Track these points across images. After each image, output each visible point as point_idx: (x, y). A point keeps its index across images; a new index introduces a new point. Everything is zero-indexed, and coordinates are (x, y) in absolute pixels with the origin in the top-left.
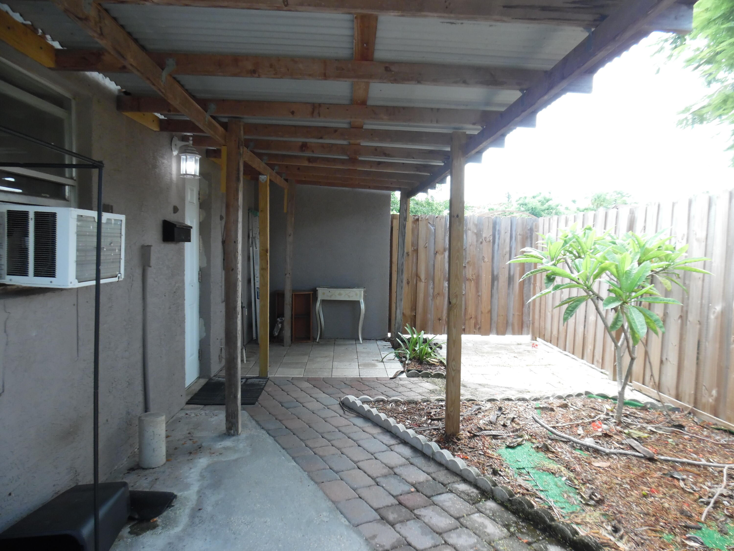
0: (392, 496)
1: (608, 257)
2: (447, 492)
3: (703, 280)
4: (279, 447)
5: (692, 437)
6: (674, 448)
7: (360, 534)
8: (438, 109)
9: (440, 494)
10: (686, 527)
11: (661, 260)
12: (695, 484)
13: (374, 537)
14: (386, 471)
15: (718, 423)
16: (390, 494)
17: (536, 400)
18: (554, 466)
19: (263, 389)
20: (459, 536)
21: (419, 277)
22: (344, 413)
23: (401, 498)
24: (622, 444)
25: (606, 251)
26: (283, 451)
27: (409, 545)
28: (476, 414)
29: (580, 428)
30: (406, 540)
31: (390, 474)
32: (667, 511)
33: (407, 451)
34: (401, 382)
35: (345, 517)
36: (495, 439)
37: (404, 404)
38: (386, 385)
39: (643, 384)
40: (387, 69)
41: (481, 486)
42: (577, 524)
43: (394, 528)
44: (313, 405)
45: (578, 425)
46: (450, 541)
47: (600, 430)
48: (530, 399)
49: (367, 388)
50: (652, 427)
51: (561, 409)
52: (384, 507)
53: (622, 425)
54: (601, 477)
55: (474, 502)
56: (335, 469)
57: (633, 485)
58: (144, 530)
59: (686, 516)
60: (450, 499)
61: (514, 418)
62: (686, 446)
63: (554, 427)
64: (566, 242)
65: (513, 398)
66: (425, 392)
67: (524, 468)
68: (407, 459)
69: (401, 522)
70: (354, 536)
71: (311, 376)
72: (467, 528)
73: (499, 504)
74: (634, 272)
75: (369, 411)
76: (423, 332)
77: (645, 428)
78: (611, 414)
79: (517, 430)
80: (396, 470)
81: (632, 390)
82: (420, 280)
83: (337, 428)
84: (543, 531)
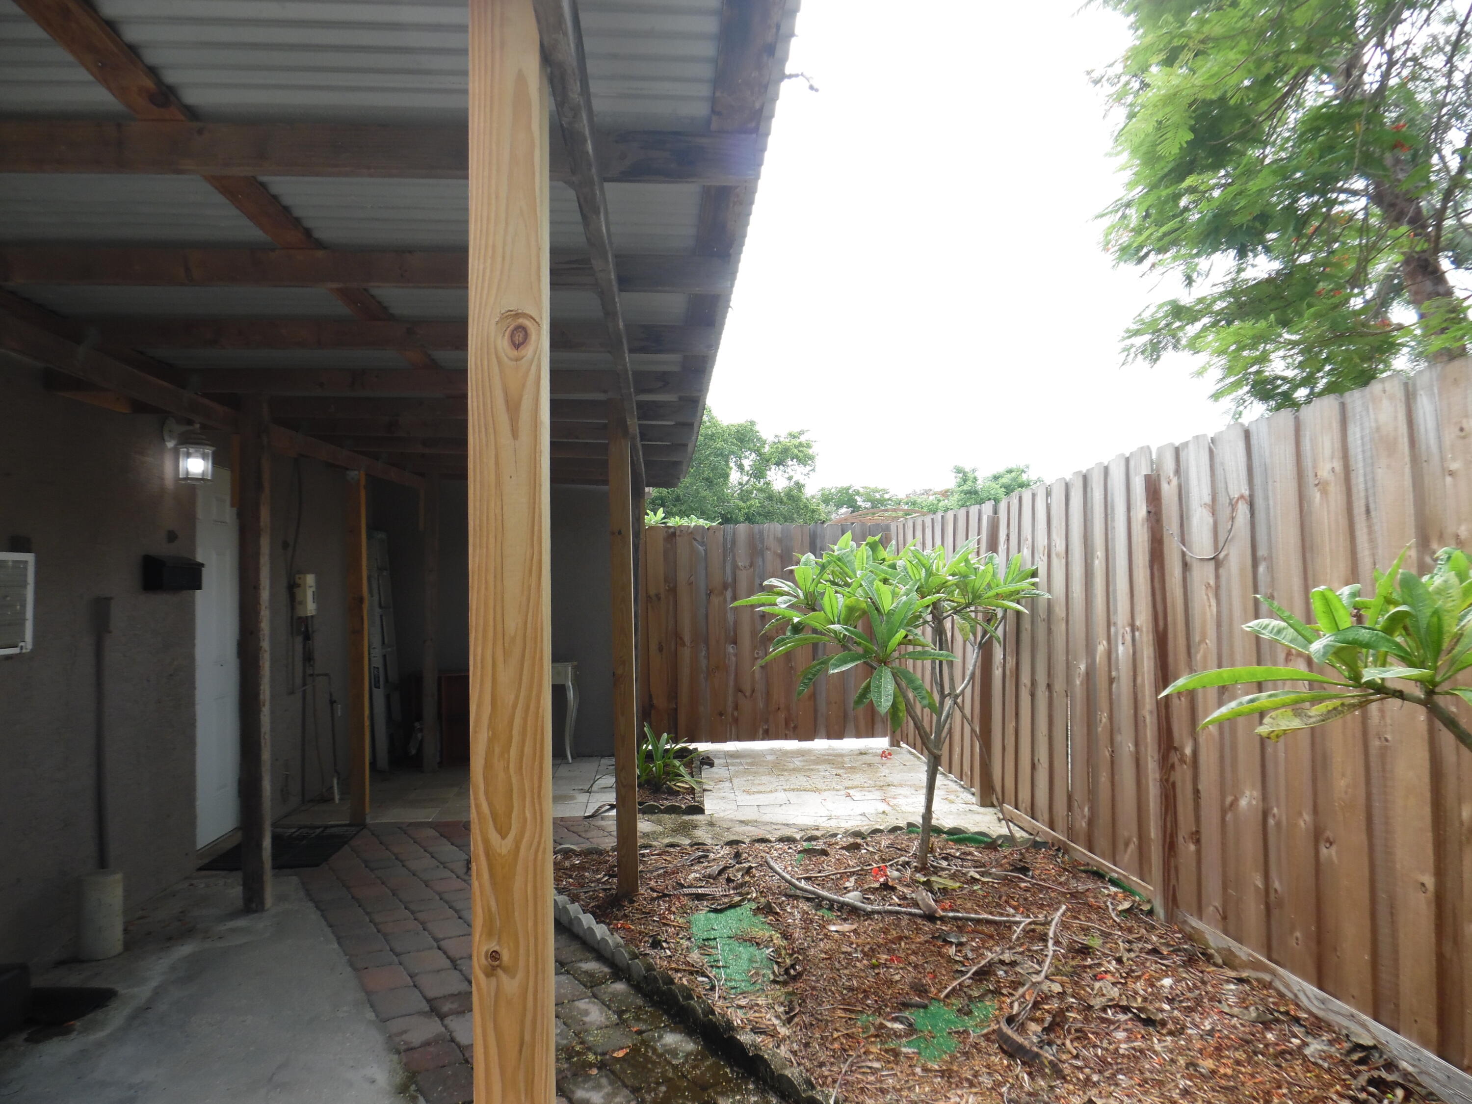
7: (384, 1030)
10: (904, 1004)
12: (976, 950)
13: (404, 1032)
15: (1091, 862)
17: (810, 839)
18: (765, 934)
19: (346, 843)
21: (681, 638)
24: (905, 899)
26: (328, 930)
27: (453, 1040)
28: (692, 865)
29: (852, 879)
30: (450, 1034)
32: (892, 985)
34: (603, 823)
35: (375, 1010)
36: (697, 900)
37: (580, 855)
38: (571, 827)
39: (1017, 808)
43: (442, 1021)
44: (421, 863)
45: (853, 874)
47: (883, 879)
48: (803, 838)
50: (977, 872)
51: (844, 852)
52: (445, 997)
53: (927, 870)
54: (826, 943)
55: (594, 984)
56: (398, 950)
57: (870, 953)
58: (48, 1037)
59: (918, 990)
61: (751, 868)
63: (805, 878)
65: (772, 839)
67: (715, 939)
69: (458, 1013)
70: (373, 1034)
71: (444, 819)
73: (632, 986)
76: (665, 735)
77: (964, 875)
79: (744, 886)
82: (683, 644)
83: (439, 894)
84: (672, 1017)
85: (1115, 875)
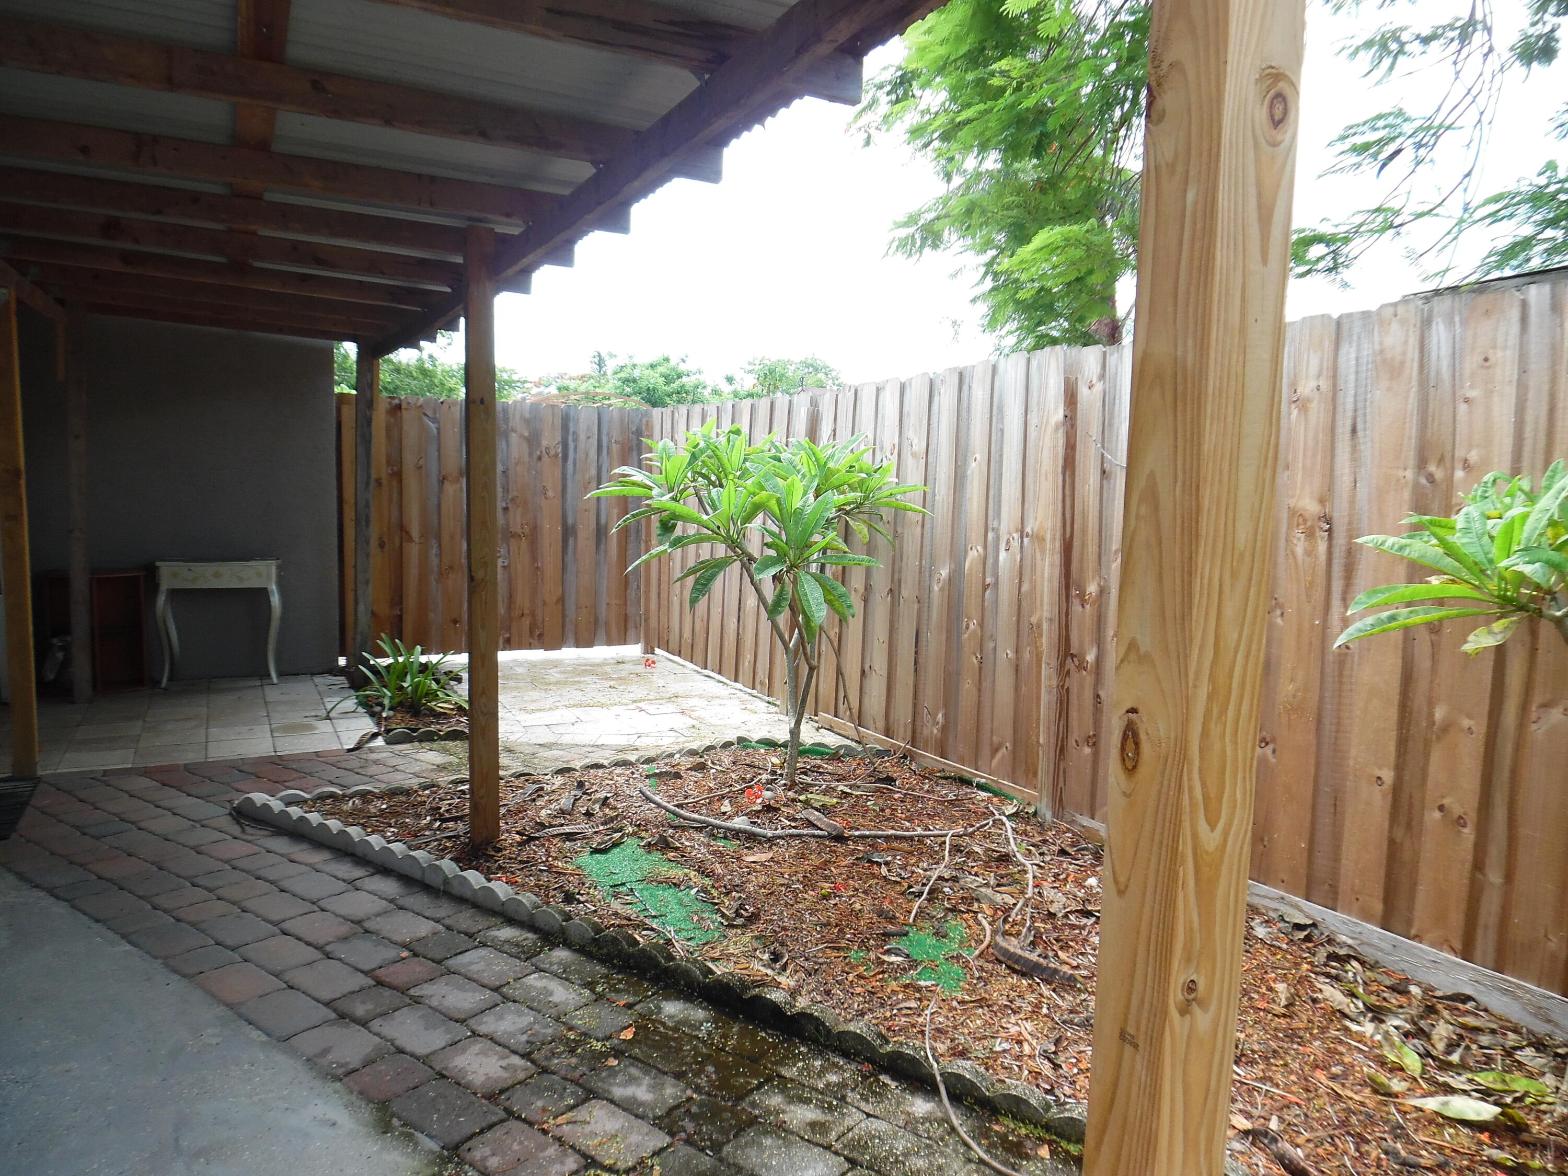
0: (362, 972)
1: (766, 485)
2: (476, 947)
3: (923, 526)
4: (85, 918)
5: (905, 795)
6: (877, 816)
7: (294, 1053)
8: (432, 179)
9: (461, 953)
10: (884, 934)
11: (852, 488)
12: (903, 867)
13: (325, 1052)
14: (345, 928)
15: (947, 768)
16: (357, 969)
17: (649, 761)
18: (677, 873)
19: (25, 804)
20: (501, 1018)
21: (407, 533)
22: (243, 831)
23: (379, 973)
24: (795, 820)
25: (762, 473)
26: (95, 926)
27: (401, 1051)
28: (534, 800)
29: (726, 802)
30: (392, 1044)
31: (355, 934)
32: (857, 914)
33: (390, 887)
34: (373, 756)
35: (258, 1028)
36: (570, 841)
37: (381, 796)
38: (339, 765)
39: (836, 716)
40: (316, 85)
41: (542, 926)
42: (714, 960)
43: (368, 1029)
44: (165, 823)
45: (723, 797)
46: (483, 1029)
47: (759, 801)
48: (638, 760)
49: (295, 775)
50: (846, 786)
51: (693, 773)
52: (345, 996)
53: (797, 788)
54: (756, 877)
55: (528, 955)
56: (229, 942)
57: (808, 884)
59: (886, 918)
60: (482, 958)
61: (607, 798)
62: (896, 810)
63: (680, 806)
64: (694, 457)
65: (606, 763)
66: (427, 770)
67: (623, 884)
68: (392, 901)
69: (381, 1015)
70: (282, 1060)
71: (152, 763)
72: (515, 1001)
73: (575, 951)
74: (808, 510)
75: (302, 819)
76: (419, 648)
77: (834, 789)
78: (779, 772)
79: (612, 819)
80: (367, 925)
81: (818, 729)
82: (410, 539)
83: (226, 862)
84: (655, 981)
85: (983, 781)
